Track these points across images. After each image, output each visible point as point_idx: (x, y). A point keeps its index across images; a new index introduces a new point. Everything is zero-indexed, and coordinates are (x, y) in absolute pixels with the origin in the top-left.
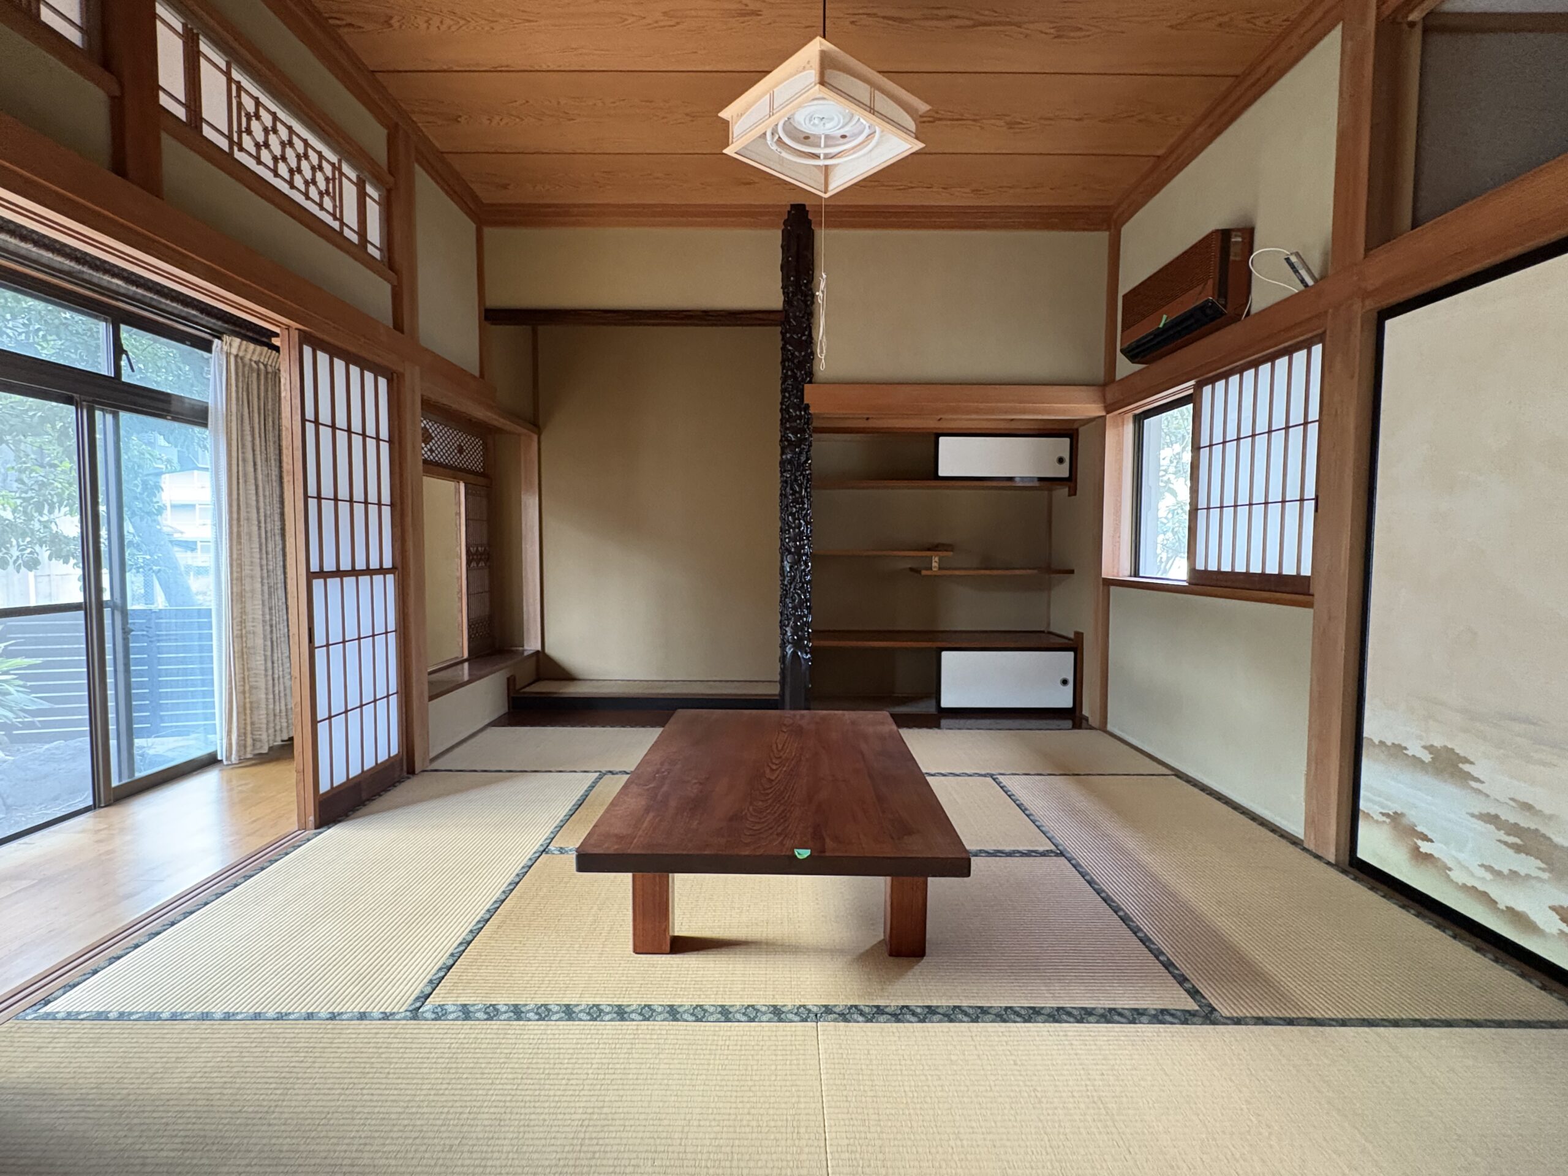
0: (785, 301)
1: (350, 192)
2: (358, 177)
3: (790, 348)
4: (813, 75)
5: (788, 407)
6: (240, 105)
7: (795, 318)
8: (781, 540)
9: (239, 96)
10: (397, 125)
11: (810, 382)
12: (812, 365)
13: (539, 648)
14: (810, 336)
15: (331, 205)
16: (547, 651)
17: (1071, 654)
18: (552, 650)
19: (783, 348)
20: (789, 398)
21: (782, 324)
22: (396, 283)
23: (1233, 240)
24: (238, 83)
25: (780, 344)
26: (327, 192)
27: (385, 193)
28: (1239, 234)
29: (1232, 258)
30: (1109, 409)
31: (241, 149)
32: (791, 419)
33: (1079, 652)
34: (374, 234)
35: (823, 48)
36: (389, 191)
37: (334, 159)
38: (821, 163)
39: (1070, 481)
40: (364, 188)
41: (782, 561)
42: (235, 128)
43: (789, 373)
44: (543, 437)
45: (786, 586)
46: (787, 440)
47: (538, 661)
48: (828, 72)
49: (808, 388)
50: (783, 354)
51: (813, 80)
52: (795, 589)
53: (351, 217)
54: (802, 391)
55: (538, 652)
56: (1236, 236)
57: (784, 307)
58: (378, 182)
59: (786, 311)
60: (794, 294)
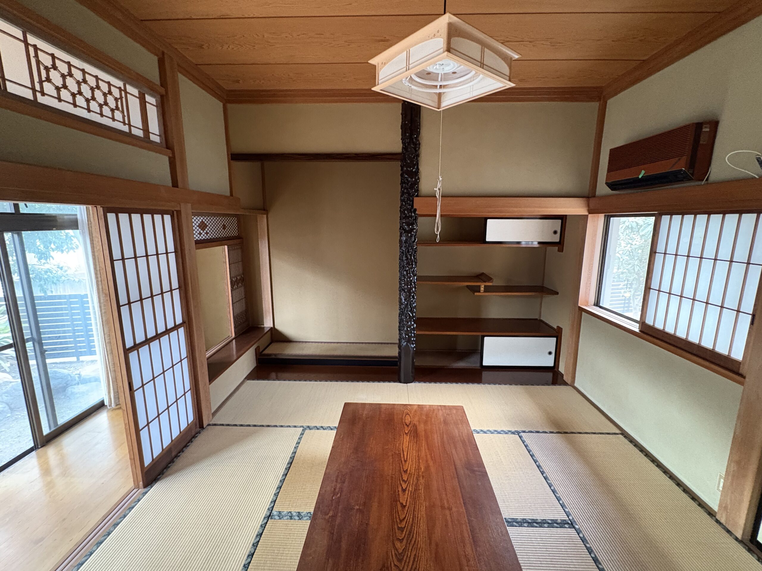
0: (403, 147)
1: (134, 104)
2: (140, 93)
3: (406, 176)
4: (440, 42)
5: (405, 210)
6: (38, 62)
7: (410, 158)
8: (400, 284)
9: (36, 56)
10: (163, 53)
11: (417, 196)
12: (418, 186)
13: (272, 326)
14: (418, 169)
15: (121, 115)
16: (276, 327)
17: (555, 339)
18: (278, 327)
19: (402, 175)
20: (405, 206)
21: (402, 161)
22: (171, 155)
23: (704, 130)
24: (35, 47)
25: (400, 172)
26: (117, 108)
27: (159, 99)
28: (708, 126)
29: (701, 142)
30: (591, 212)
31: (43, 94)
32: (406, 217)
33: (559, 338)
34: (154, 126)
35: (451, 21)
36: (162, 96)
37: (120, 84)
38: (438, 91)
39: (560, 244)
40: (144, 98)
41: (400, 296)
42: (36, 79)
43: (405, 191)
44: (269, 216)
45: (402, 309)
46: (403, 229)
47: (272, 334)
48: (454, 40)
49: (416, 199)
50: (402, 179)
51: (442, 46)
52: (407, 311)
53: (136, 120)
54: (413, 201)
55: (272, 328)
56: (705, 127)
57: (403, 151)
58: (153, 92)
59: (404, 154)
60: (409, 144)
